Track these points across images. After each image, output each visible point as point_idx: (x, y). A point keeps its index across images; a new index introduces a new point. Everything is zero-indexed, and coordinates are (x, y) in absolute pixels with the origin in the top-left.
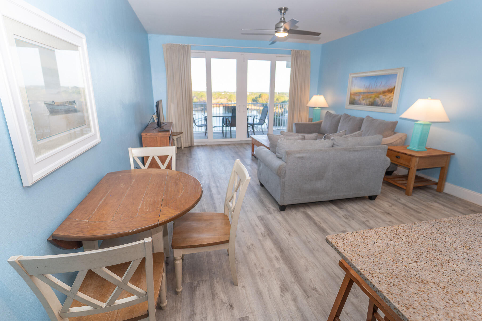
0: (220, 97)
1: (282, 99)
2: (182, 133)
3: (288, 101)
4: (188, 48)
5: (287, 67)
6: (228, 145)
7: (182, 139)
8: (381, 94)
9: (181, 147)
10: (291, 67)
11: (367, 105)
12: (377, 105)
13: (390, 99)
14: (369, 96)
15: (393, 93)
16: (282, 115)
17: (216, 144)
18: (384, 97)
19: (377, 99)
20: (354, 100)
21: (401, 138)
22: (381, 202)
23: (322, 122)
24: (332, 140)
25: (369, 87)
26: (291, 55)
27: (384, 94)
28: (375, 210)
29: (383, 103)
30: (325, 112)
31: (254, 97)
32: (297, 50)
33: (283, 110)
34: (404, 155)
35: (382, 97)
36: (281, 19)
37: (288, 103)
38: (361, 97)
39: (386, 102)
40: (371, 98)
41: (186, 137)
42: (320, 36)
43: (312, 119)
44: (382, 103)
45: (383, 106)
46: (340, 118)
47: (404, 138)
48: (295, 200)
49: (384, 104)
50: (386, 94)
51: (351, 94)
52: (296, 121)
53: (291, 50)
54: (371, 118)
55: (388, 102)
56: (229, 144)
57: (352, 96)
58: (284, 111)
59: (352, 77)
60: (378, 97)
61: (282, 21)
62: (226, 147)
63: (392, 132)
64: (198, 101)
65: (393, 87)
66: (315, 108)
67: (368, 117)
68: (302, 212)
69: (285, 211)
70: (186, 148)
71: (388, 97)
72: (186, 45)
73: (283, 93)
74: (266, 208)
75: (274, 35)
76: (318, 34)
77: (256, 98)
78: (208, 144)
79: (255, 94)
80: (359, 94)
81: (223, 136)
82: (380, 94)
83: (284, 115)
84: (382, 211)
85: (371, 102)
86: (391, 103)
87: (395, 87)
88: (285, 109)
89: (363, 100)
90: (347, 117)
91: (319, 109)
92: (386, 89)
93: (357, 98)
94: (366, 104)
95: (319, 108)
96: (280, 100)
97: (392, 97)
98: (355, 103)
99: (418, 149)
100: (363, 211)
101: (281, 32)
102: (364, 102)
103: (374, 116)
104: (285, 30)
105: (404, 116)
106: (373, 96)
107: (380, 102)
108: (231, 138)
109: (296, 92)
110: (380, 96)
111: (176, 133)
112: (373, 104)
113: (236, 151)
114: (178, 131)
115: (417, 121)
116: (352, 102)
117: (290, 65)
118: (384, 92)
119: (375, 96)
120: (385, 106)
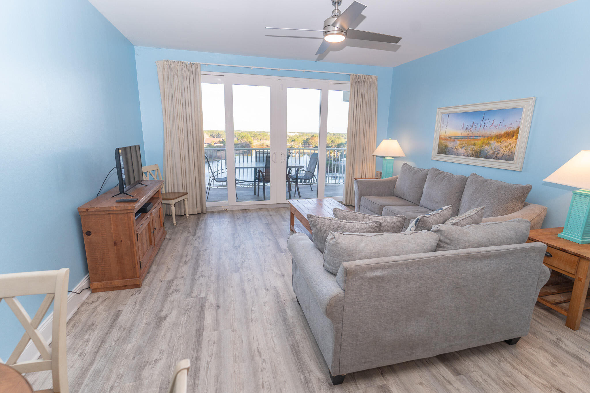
0: (265, 138)
1: (339, 141)
2: (187, 193)
3: (345, 143)
4: (196, 68)
5: (344, 100)
6: (258, 209)
7: (186, 202)
8: (493, 139)
9: (185, 214)
10: (349, 101)
11: (468, 156)
12: (486, 157)
13: (510, 147)
14: (472, 142)
15: (516, 139)
16: (338, 160)
17: (240, 208)
18: (499, 144)
19: (486, 147)
20: (446, 147)
21: (539, 215)
22: (529, 348)
23: (397, 178)
24: (435, 231)
25: (471, 128)
26: (349, 82)
27: (499, 140)
28: (527, 377)
29: (498, 153)
30: (400, 163)
31: (305, 138)
32: (359, 75)
33: (339, 154)
34: (561, 252)
35: (495, 144)
36: (333, 12)
37: (346, 145)
38: (458, 142)
39: (503, 151)
40: (474, 145)
41: (193, 201)
42: (399, 43)
43: (381, 173)
44: (496, 153)
45: (496, 158)
46: (426, 175)
47: (543, 215)
48: (365, 363)
49: (500, 155)
50: (502, 139)
51: (440, 138)
52: (358, 175)
53: (350, 75)
54: (480, 177)
55: (506, 153)
56: (260, 209)
57: (443, 142)
58: (341, 155)
59: (442, 114)
60: (488, 144)
61: (336, 14)
62: (255, 214)
63: (522, 203)
64: (239, 142)
65: (515, 128)
66: (385, 158)
67: (474, 174)
68: (378, 387)
69: (343, 384)
70: (194, 216)
71: (506, 144)
72: (194, 64)
73: (339, 134)
74: (304, 375)
75: (323, 39)
76: (396, 40)
77: (308, 139)
78: (228, 208)
79: (307, 134)
80: (455, 138)
81: (255, 194)
82: (491, 140)
83: (341, 160)
84: (545, 383)
85: (475, 151)
86: (513, 153)
87: (518, 129)
88: (341, 153)
89: (462, 148)
90: (438, 174)
91: (392, 160)
92: (503, 132)
93: (450, 144)
94: (466, 154)
95: (392, 158)
96: (335, 142)
97: (513, 145)
98: (447, 152)
99: (582, 239)
100: (504, 383)
101: (333, 34)
102: (463, 151)
103: (486, 174)
104: (341, 31)
105: (551, 179)
106: (479, 142)
107: (491, 152)
108: (265, 199)
109: (358, 134)
110: (492, 142)
111: (179, 193)
112: (478, 154)
113: (267, 222)
114: (181, 191)
115: (578, 189)
116: (443, 150)
117: (348, 99)
118: (499, 137)
119: (483, 143)
120: (499, 159)
